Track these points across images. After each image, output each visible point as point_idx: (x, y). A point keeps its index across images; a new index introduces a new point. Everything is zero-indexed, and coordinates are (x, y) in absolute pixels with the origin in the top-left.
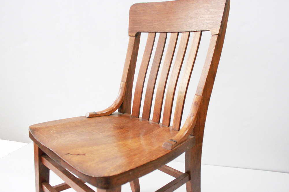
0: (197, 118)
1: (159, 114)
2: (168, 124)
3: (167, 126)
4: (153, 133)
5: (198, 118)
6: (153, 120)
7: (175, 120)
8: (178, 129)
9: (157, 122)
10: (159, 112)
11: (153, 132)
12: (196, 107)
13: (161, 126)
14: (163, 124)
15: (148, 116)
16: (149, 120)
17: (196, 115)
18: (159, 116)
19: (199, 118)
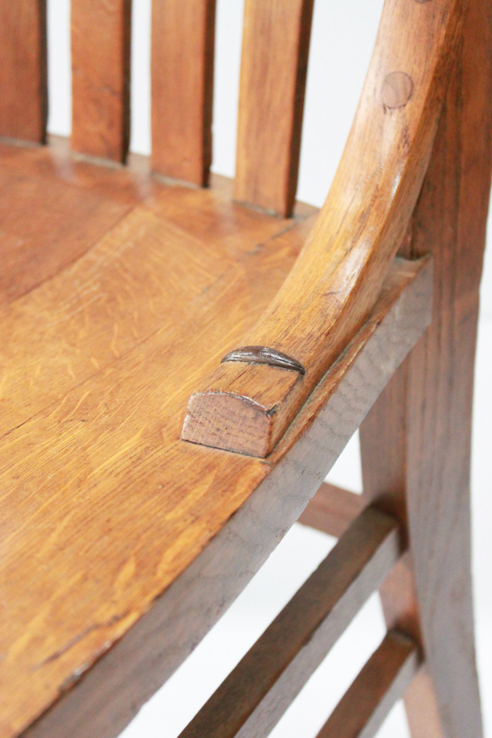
0: (437, 115)
1: (118, 86)
2: (193, 167)
3: (193, 184)
4: (91, 263)
5: (444, 110)
6: (79, 140)
7: (249, 130)
8: (281, 206)
9: (110, 155)
10: (116, 71)
11: (91, 256)
12: (429, 16)
13: (145, 188)
14: (157, 167)
15: (34, 110)
16: (43, 138)
17: (427, 86)
18: (117, 106)
19: (450, 107)
